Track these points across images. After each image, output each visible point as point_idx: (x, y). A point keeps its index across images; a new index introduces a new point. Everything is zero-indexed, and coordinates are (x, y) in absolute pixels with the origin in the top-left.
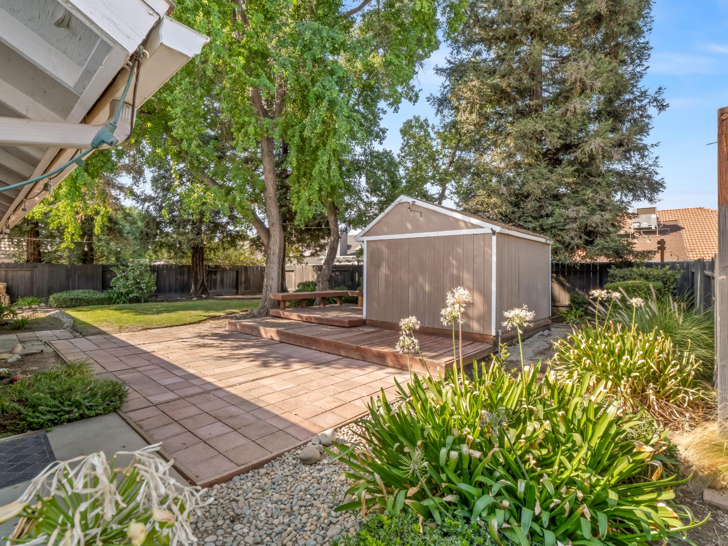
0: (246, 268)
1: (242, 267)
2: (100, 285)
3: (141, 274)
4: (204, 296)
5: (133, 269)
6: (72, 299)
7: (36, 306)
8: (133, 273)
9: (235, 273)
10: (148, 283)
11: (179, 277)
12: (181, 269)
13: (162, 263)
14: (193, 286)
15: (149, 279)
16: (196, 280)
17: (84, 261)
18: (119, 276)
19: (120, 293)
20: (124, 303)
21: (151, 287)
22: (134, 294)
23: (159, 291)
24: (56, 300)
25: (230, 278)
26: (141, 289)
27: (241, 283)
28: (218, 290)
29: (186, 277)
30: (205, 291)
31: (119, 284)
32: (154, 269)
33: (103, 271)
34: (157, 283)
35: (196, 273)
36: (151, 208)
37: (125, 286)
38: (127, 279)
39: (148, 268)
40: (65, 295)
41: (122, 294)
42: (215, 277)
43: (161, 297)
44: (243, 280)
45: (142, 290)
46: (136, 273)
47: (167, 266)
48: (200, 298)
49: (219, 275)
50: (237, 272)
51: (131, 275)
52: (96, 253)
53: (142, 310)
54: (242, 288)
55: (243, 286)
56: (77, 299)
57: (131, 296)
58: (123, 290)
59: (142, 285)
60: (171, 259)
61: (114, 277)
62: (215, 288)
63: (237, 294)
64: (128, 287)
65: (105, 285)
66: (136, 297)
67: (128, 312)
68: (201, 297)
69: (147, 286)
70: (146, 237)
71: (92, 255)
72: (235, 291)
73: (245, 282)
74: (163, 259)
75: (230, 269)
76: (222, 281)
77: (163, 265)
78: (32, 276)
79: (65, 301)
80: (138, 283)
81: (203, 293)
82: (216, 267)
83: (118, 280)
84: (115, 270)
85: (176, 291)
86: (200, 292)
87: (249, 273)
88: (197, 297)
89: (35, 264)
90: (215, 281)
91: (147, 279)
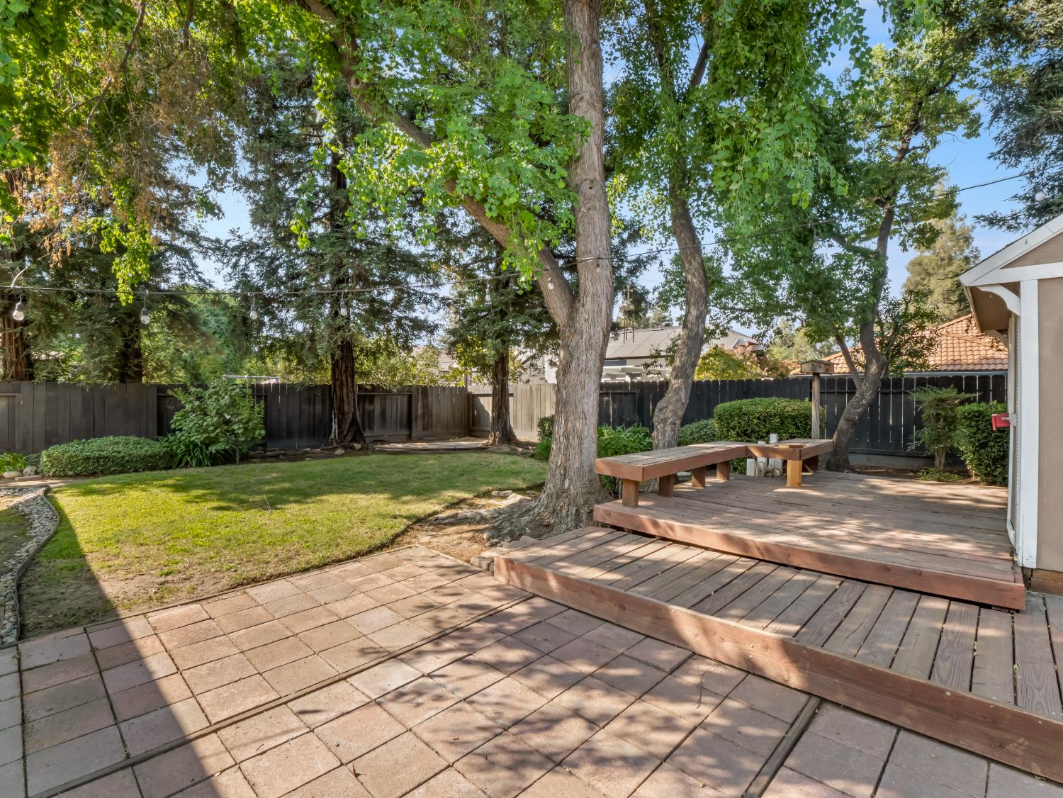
0: (425, 390)
1: (418, 387)
2: (153, 425)
3: (233, 404)
4: (357, 446)
5: (217, 393)
6: (88, 458)
7: (13, 474)
8: (217, 400)
9: (406, 399)
10: (249, 420)
11: (305, 407)
12: (310, 392)
13: (273, 381)
14: (335, 426)
15: (250, 413)
16: (342, 413)
17: (123, 377)
18: (188, 407)
19: (191, 442)
20: (200, 464)
21: (254, 429)
22: (220, 446)
23: (270, 435)
24: (55, 461)
25: (396, 408)
26: (233, 433)
27: (416, 419)
28: (377, 431)
29: (319, 407)
30: (358, 436)
31: (188, 426)
32: (259, 393)
33: (159, 397)
34: (266, 421)
35: (342, 401)
36: (252, 266)
37: (200, 429)
38: (206, 415)
39: (249, 391)
40: (74, 449)
41: (196, 445)
42: (371, 408)
43: (274, 448)
44: (420, 411)
45: (236, 436)
46: (222, 402)
47: (283, 385)
48: (349, 450)
49: (377, 403)
50: (410, 397)
51: (211, 405)
52: (146, 360)
53: (236, 489)
54: (417, 430)
55: (420, 422)
56: (98, 459)
57: (213, 449)
58: (197, 438)
59: (235, 427)
60: (290, 373)
61: (178, 410)
62: (371, 428)
63: (410, 438)
64: (206, 431)
65: (162, 428)
66: (225, 450)
67: (202, 498)
68: (352, 448)
69: (246, 429)
70: (243, 329)
71: (139, 366)
72: (406, 432)
73: (424, 415)
74: (277, 372)
75: (399, 393)
76: (383, 413)
77: (276, 385)
78: (11, 409)
79: (72, 463)
80: (228, 422)
81: (354, 440)
82: (374, 388)
83: (184, 417)
84: (180, 395)
85: (300, 436)
86: (349, 438)
87: (430, 399)
88: (345, 448)
89: (16, 382)
90: (371, 414)
91: (245, 414)
